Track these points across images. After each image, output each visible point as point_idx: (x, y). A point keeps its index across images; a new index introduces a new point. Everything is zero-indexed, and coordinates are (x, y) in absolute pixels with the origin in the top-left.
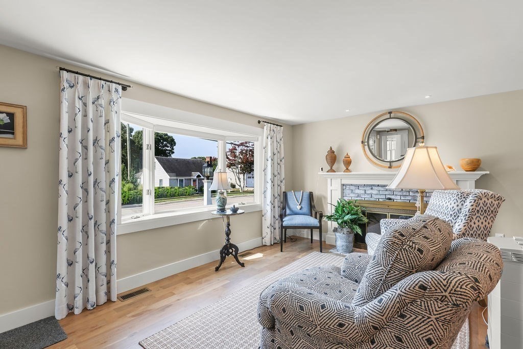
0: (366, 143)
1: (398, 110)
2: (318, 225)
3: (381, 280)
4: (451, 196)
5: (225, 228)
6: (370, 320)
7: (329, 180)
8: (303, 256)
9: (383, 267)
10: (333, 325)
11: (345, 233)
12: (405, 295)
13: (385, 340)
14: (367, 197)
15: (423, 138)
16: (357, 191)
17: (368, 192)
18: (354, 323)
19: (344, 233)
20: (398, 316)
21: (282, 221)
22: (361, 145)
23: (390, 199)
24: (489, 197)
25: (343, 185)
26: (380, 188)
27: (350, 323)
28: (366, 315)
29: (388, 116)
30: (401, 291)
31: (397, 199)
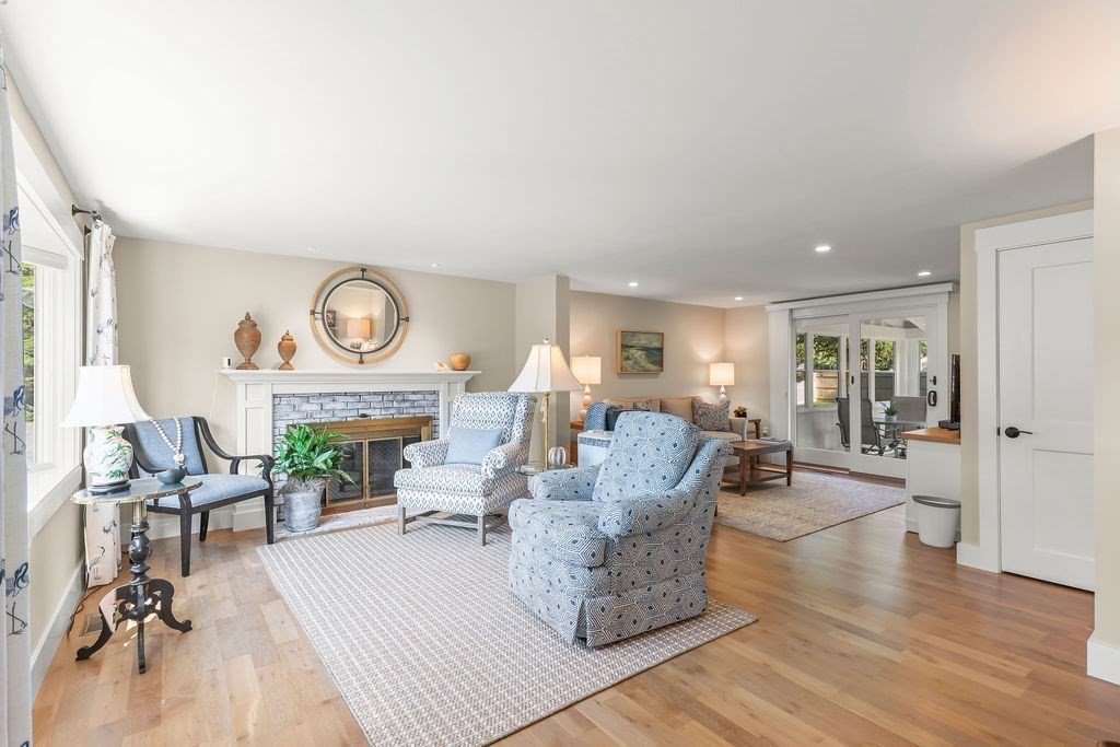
0: (319, 316)
2: (267, 485)
7: (241, 387)
14: (324, 418)
15: (407, 319)
16: (306, 407)
17: (326, 407)
21: (186, 496)
22: (308, 316)
23: (364, 416)
25: (274, 396)
26: (349, 399)
29: (358, 274)
31: (376, 414)
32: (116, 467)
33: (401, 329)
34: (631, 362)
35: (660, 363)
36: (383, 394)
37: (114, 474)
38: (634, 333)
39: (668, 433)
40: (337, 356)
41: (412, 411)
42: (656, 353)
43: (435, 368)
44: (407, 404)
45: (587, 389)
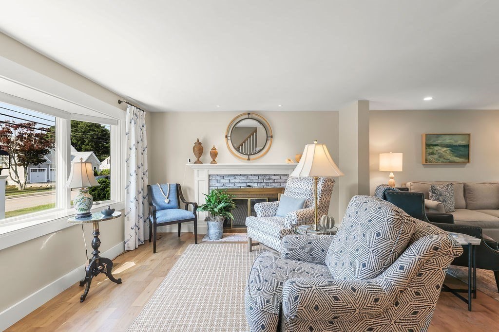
0: (229, 138)
1: (255, 113)
2: (194, 217)
3: (391, 251)
4: (308, 181)
5: (92, 239)
6: (398, 287)
7: (196, 172)
8: (182, 252)
9: (391, 240)
10: (370, 302)
11: (219, 220)
12: (424, 258)
13: (407, 298)
14: (231, 186)
15: (272, 137)
16: (223, 181)
17: (232, 181)
18: (385, 294)
19: (217, 221)
20: (417, 276)
21: (155, 218)
22: (225, 139)
23: (249, 186)
24: (329, 180)
25: (210, 176)
26: (242, 178)
27: (382, 295)
28: (393, 283)
29: (247, 116)
30: (420, 256)
31: (255, 185)
32: (81, 207)
33: (269, 142)
34: (436, 156)
35: (467, 157)
36: (258, 175)
37: (81, 210)
38: (438, 136)
39: (374, 221)
40: (237, 156)
41: (274, 184)
42: (462, 149)
43: (286, 162)
44: (271, 181)
45: (392, 175)
